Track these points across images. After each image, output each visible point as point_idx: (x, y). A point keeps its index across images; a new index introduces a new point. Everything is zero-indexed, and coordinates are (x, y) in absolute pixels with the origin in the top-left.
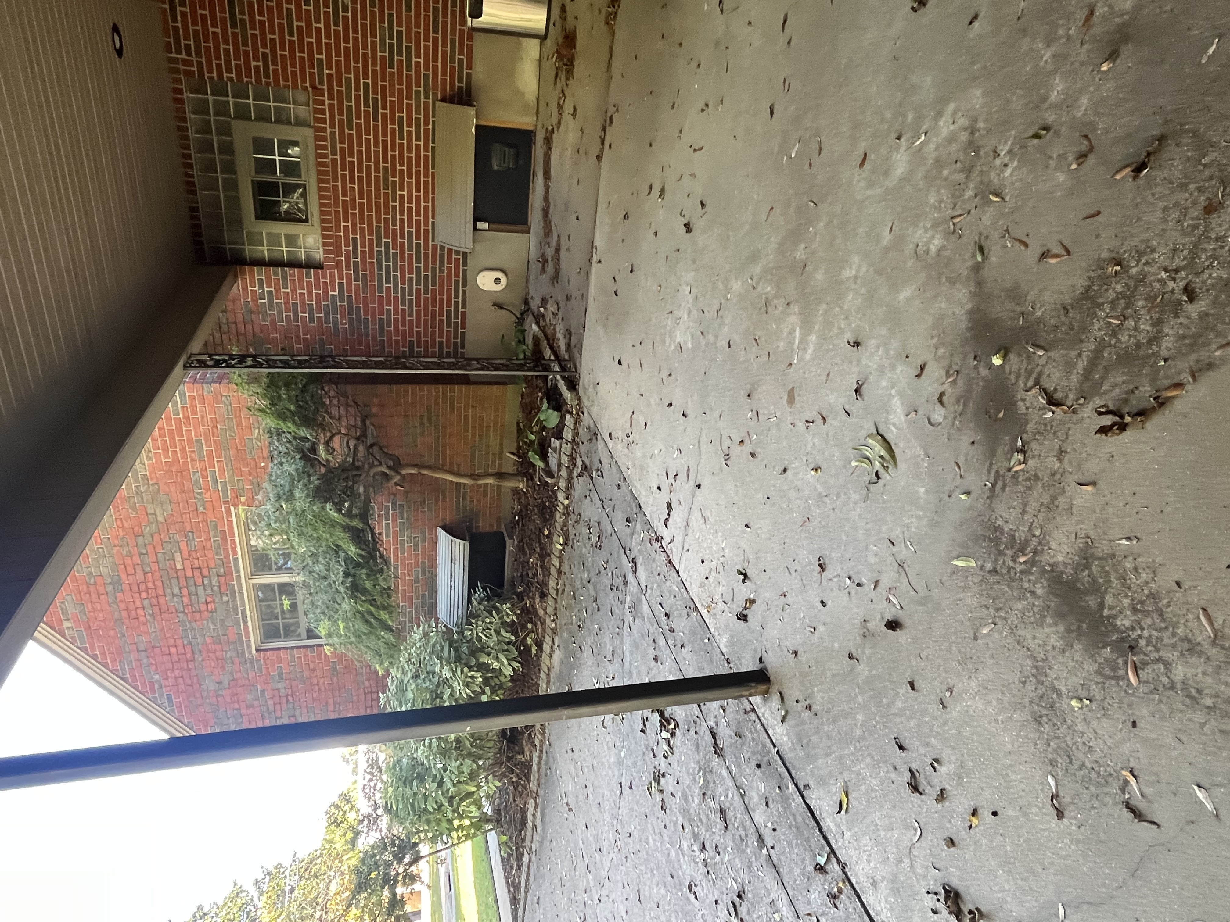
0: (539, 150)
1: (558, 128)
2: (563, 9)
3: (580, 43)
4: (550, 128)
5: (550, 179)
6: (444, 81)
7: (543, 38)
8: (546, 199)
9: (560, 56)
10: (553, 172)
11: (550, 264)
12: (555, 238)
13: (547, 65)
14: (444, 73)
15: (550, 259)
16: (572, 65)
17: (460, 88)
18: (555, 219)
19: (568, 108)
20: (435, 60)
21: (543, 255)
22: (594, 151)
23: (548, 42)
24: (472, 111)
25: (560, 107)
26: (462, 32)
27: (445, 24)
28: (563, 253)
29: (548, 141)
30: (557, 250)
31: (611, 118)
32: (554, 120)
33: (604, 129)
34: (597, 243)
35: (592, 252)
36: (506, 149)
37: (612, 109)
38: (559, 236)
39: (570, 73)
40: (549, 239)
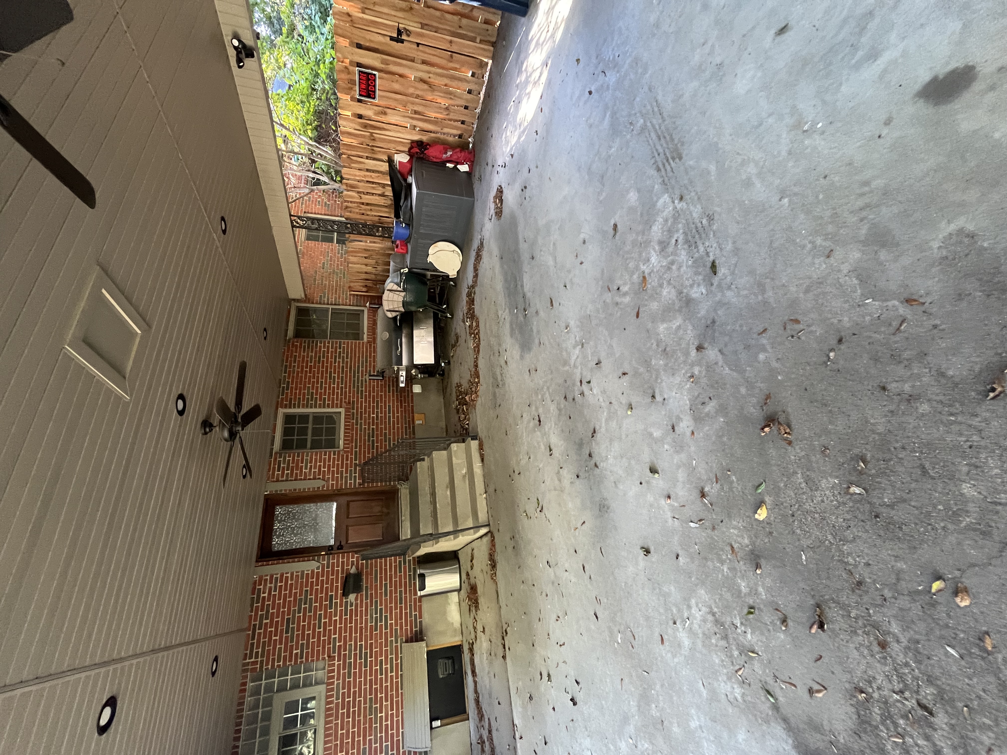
0: (466, 656)
1: (476, 640)
2: (468, 574)
3: (480, 590)
4: (471, 642)
5: (476, 676)
6: (406, 630)
7: (459, 590)
8: (476, 692)
9: (470, 599)
10: (477, 671)
11: (487, 743)
12: (487, 720)
13: (463, 604)
14: (406, 625)
15: (486, 740)
16: (477, 603)
17: (416, 631)
18: (484, 706)
19: (479, 628)
20: (401, 619)
21: (481, 737)
22: (500, 653)
23: (462, 592)
24: (423, 644)
25: (475, 628)
26: (415, 599)
27: (406, 597)
28: (494, 733)
29: (471, 650)
30: (490, 732)
31: (506, 631)
32: (473, 636)
33: (503, 639)
34: (516, 722)
35: (514, 730)
36: (447, 661)
37: (505, 626)
38: (489, 719)
39: (477, 608)
40: (483, 723)
